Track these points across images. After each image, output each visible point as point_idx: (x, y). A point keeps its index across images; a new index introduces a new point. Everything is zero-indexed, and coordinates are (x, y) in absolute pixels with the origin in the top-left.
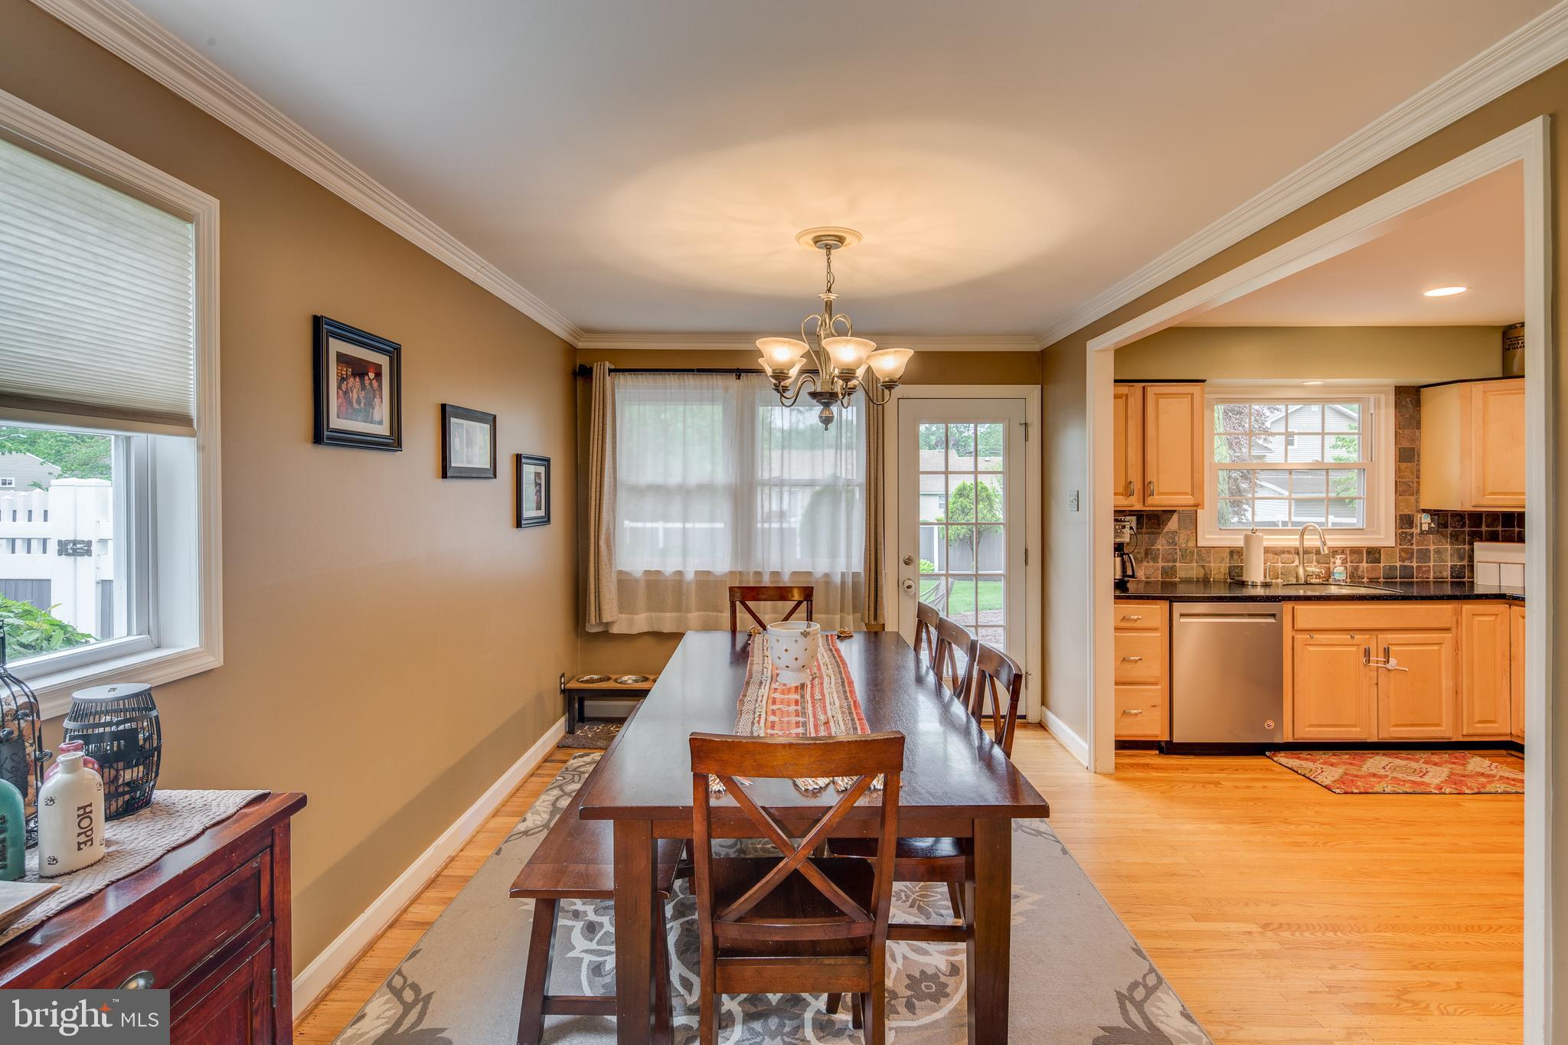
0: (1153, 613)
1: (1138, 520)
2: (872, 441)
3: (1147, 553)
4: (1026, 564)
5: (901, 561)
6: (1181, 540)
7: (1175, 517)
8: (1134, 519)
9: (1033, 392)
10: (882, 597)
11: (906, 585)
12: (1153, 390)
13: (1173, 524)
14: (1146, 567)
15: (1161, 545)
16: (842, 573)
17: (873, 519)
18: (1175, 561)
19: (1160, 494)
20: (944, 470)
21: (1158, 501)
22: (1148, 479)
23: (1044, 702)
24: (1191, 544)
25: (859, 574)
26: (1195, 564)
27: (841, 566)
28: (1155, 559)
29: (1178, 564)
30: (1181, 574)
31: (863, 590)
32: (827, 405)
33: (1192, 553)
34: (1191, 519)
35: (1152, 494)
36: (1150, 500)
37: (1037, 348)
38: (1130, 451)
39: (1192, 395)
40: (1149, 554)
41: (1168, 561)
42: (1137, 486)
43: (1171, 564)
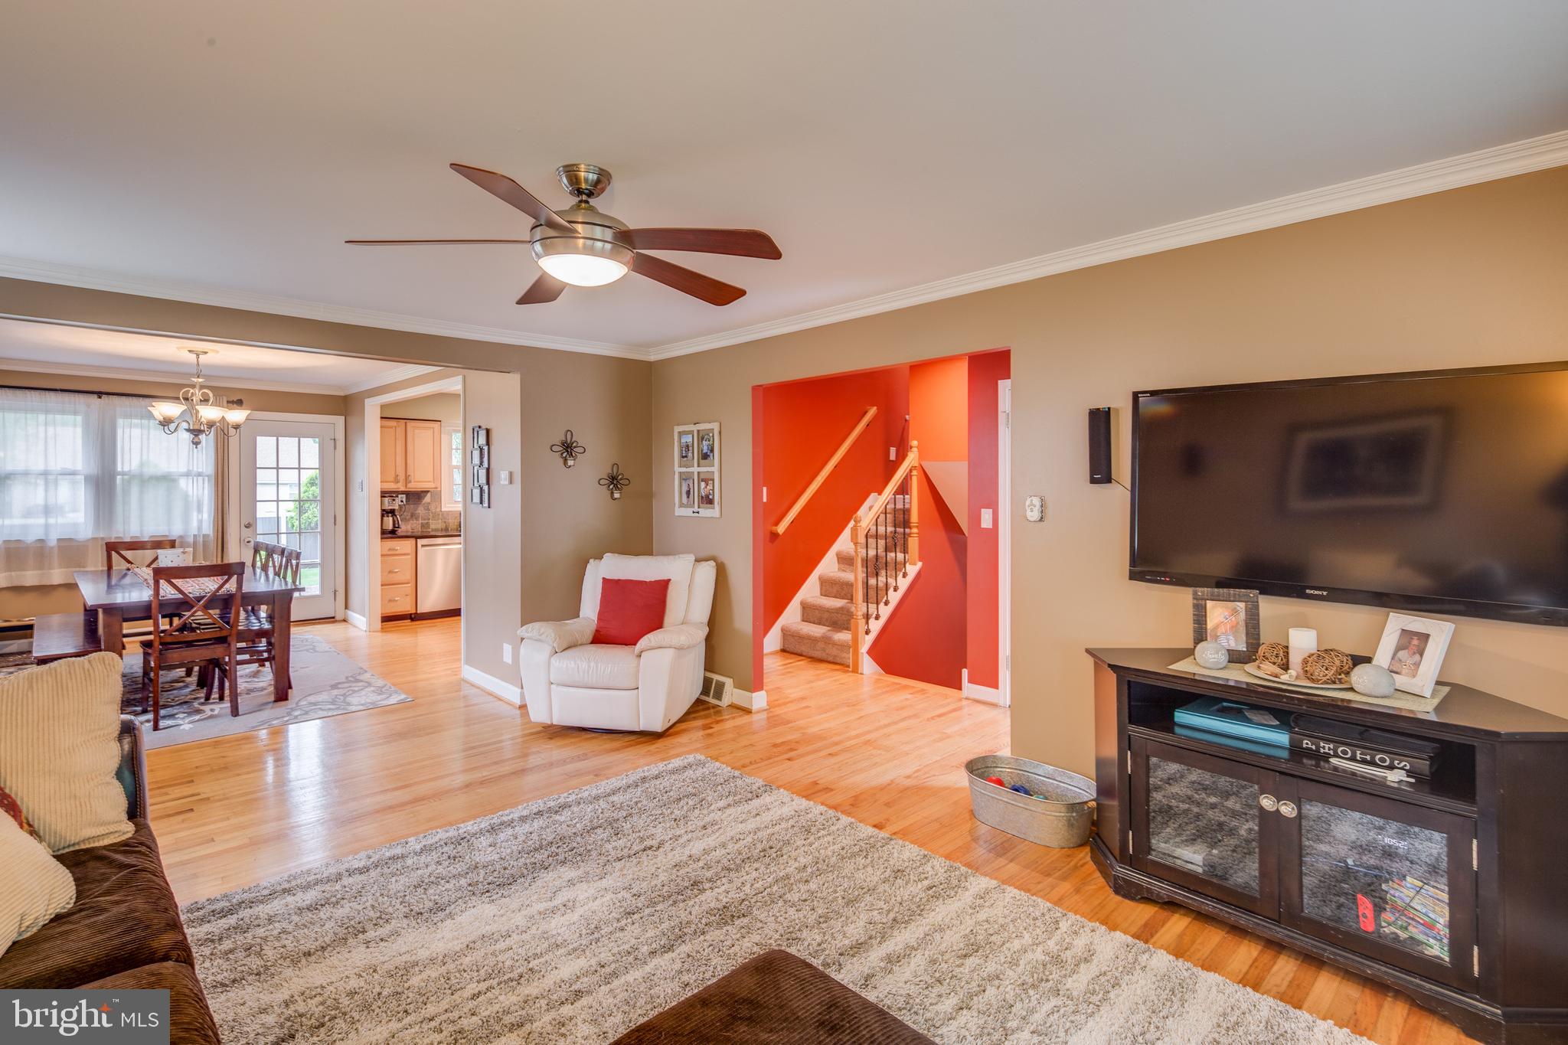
0: (406, 546)
1: (407, 497)
2: (219, 447)
3: (412, 515)
4: (335, 524)
5: (243, 526)
6: (432, 507)
7: (429, 495)
8: (404, 496)
9: (340, 420)
10: (227, 548)
11: (246, 541)
12: (410, 424)
13: (427, 499)
14: (412, 524)
15: (421, 511)
16: (194, 535)
17: (220, 498)
18: (429, 519)
19: (415, 482)
20: (275, 466)
21: (414, 486)
22: (408, 474)
23: (346, 607)
24: (438, 510)
25: (208, 536)
26: (440, 521)
27: (193, 530)
28: (417, 519)
29: (430, 521)
30: (433, 526)
31: (212, 546)
32: (196, 436)
33: (439, 515)
34: (437, 495)
35: (410, 482)
36: (409, 485)
37: (342, 394)
38: (397, 459)
39: (433, 428)
40: (413, 516)
41: (425, 520)
42: (402, 477)
43: (426, 521)
